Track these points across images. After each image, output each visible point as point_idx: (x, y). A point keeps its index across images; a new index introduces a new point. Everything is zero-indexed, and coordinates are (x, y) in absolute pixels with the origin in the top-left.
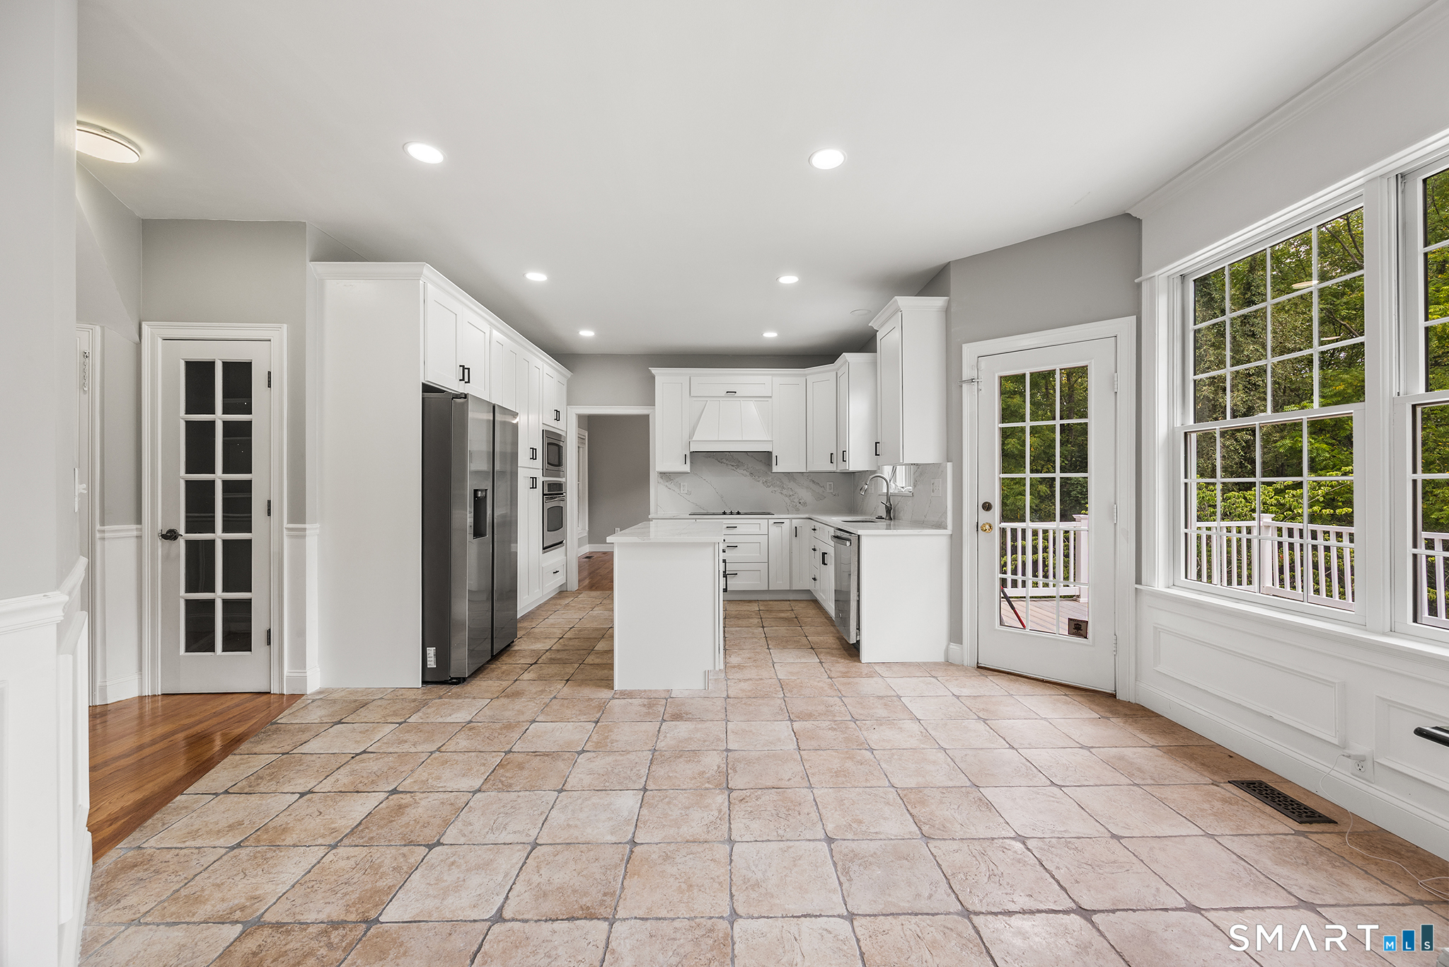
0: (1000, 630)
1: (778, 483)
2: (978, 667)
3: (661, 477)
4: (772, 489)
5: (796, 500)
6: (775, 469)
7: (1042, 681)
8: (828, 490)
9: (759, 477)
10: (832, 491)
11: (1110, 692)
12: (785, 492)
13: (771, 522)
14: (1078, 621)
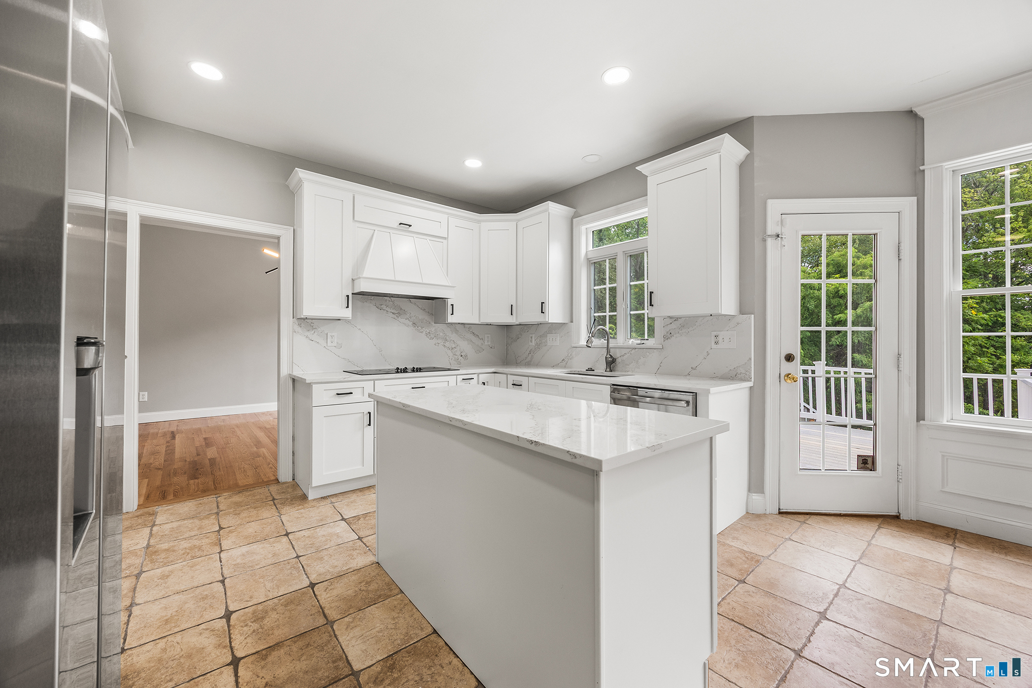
0: (801, 474)
1: (441, 334)
2: (780, 513)
3: (300, 325)
4: (434, 341)
5: (458, 353)
6: (451, 319)
7: (840, 515)
8: (486, 342)
9: (422, 328)
10: (489, 343)
11: (895, 514)
12: (447, 344)
13: (460, 378)
14: (865, 456)
